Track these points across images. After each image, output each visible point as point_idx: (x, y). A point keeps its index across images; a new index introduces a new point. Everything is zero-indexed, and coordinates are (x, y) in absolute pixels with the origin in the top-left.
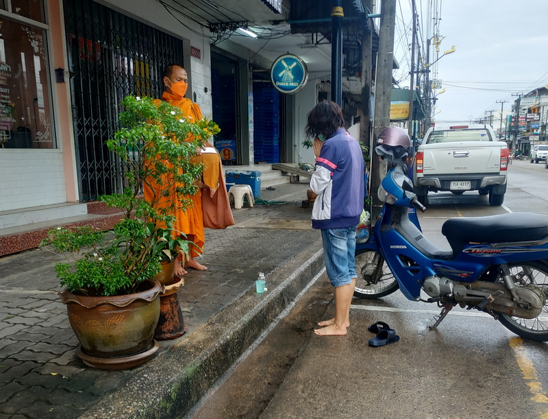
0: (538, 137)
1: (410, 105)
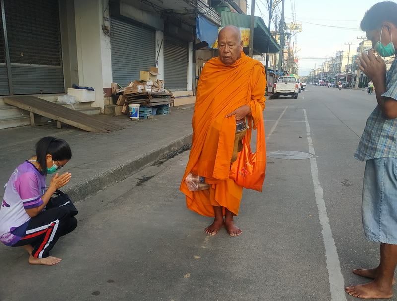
1: (251, 32)
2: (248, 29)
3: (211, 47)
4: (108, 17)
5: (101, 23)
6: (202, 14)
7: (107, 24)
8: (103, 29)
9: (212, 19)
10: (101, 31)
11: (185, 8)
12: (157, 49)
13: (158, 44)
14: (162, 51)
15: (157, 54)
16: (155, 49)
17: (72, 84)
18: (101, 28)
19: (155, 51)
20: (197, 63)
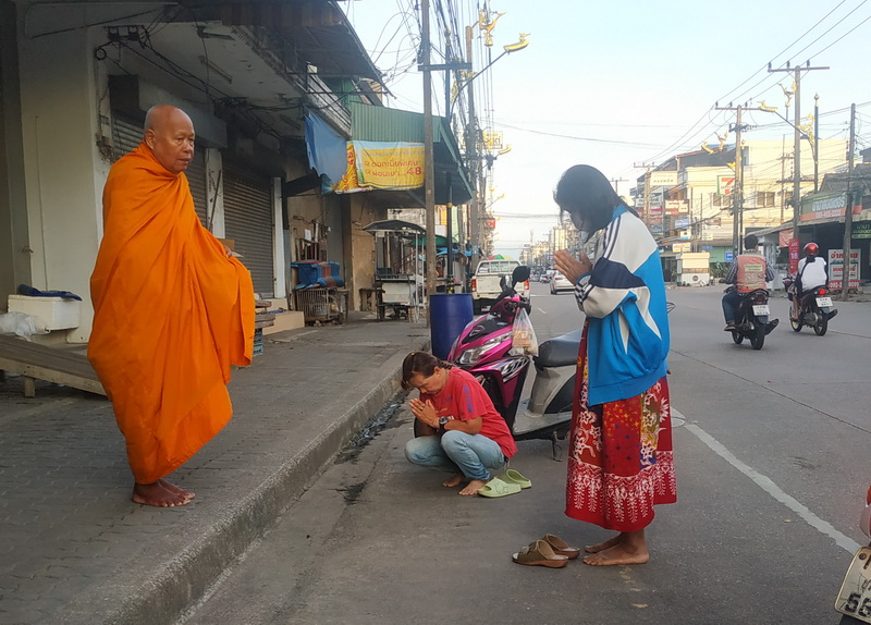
0: (689, 244)
1: (426, 152)
2: (419, 147)
3: (330, 189)
4: (109, 116)
5: (94, 130)
6: (317, 110)
7: (107, 131)
8: (98, 143)
9: (336, 120)
10: (95, 148)
11: (281, 95)
12: (211, 195)
13: (212, 181)
14: (220, 200)
15: (210, 205)
16: (206, 195)
17: (17, 284)
18: (94, 143)
19: (206, 199)
20: (291, 228)
